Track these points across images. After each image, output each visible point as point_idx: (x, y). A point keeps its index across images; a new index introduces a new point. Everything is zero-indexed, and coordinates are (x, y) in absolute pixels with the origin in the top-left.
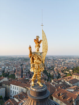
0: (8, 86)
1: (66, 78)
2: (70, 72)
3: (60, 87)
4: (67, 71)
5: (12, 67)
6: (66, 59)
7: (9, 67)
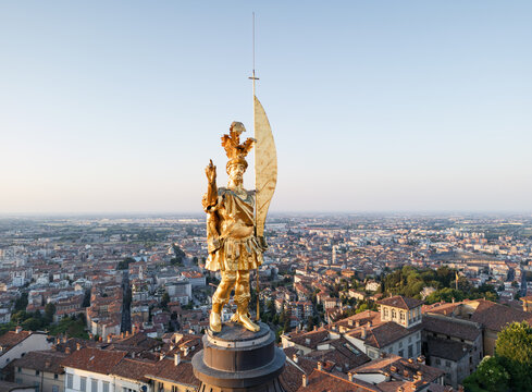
0: (52, 376)
1: (350, 324)
2: (369, 293)
3: (324, 364)
4: (355, 288)
5: (72, 276)
6: (348, 228)
7: (51, 279)
